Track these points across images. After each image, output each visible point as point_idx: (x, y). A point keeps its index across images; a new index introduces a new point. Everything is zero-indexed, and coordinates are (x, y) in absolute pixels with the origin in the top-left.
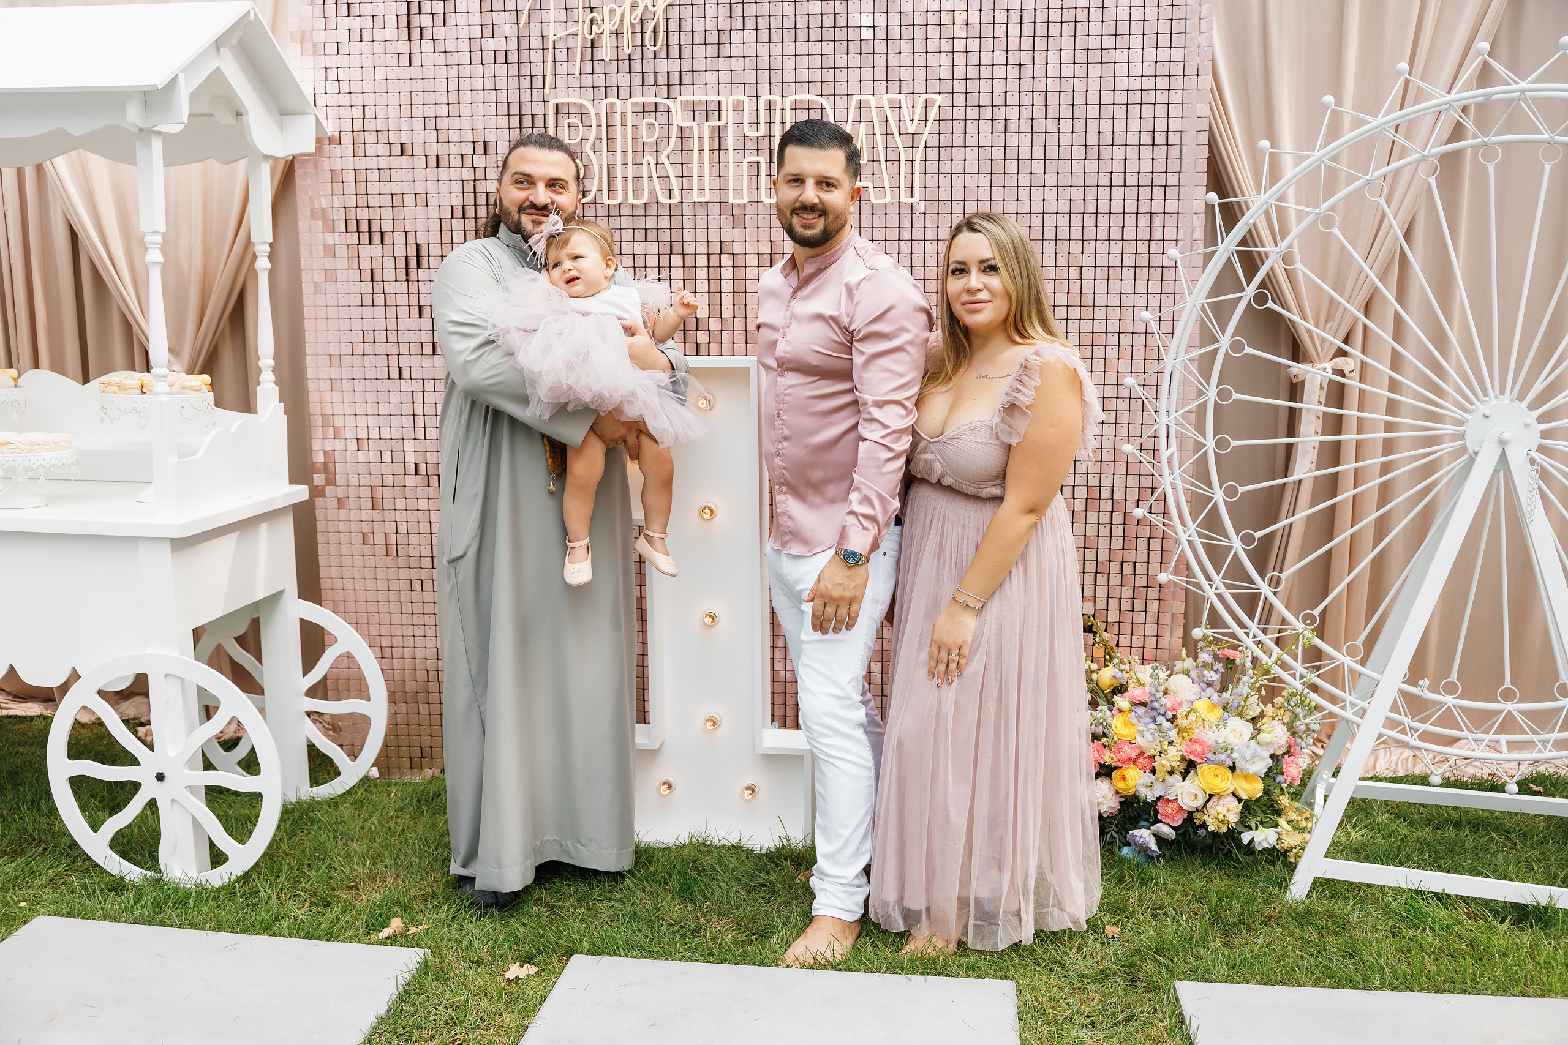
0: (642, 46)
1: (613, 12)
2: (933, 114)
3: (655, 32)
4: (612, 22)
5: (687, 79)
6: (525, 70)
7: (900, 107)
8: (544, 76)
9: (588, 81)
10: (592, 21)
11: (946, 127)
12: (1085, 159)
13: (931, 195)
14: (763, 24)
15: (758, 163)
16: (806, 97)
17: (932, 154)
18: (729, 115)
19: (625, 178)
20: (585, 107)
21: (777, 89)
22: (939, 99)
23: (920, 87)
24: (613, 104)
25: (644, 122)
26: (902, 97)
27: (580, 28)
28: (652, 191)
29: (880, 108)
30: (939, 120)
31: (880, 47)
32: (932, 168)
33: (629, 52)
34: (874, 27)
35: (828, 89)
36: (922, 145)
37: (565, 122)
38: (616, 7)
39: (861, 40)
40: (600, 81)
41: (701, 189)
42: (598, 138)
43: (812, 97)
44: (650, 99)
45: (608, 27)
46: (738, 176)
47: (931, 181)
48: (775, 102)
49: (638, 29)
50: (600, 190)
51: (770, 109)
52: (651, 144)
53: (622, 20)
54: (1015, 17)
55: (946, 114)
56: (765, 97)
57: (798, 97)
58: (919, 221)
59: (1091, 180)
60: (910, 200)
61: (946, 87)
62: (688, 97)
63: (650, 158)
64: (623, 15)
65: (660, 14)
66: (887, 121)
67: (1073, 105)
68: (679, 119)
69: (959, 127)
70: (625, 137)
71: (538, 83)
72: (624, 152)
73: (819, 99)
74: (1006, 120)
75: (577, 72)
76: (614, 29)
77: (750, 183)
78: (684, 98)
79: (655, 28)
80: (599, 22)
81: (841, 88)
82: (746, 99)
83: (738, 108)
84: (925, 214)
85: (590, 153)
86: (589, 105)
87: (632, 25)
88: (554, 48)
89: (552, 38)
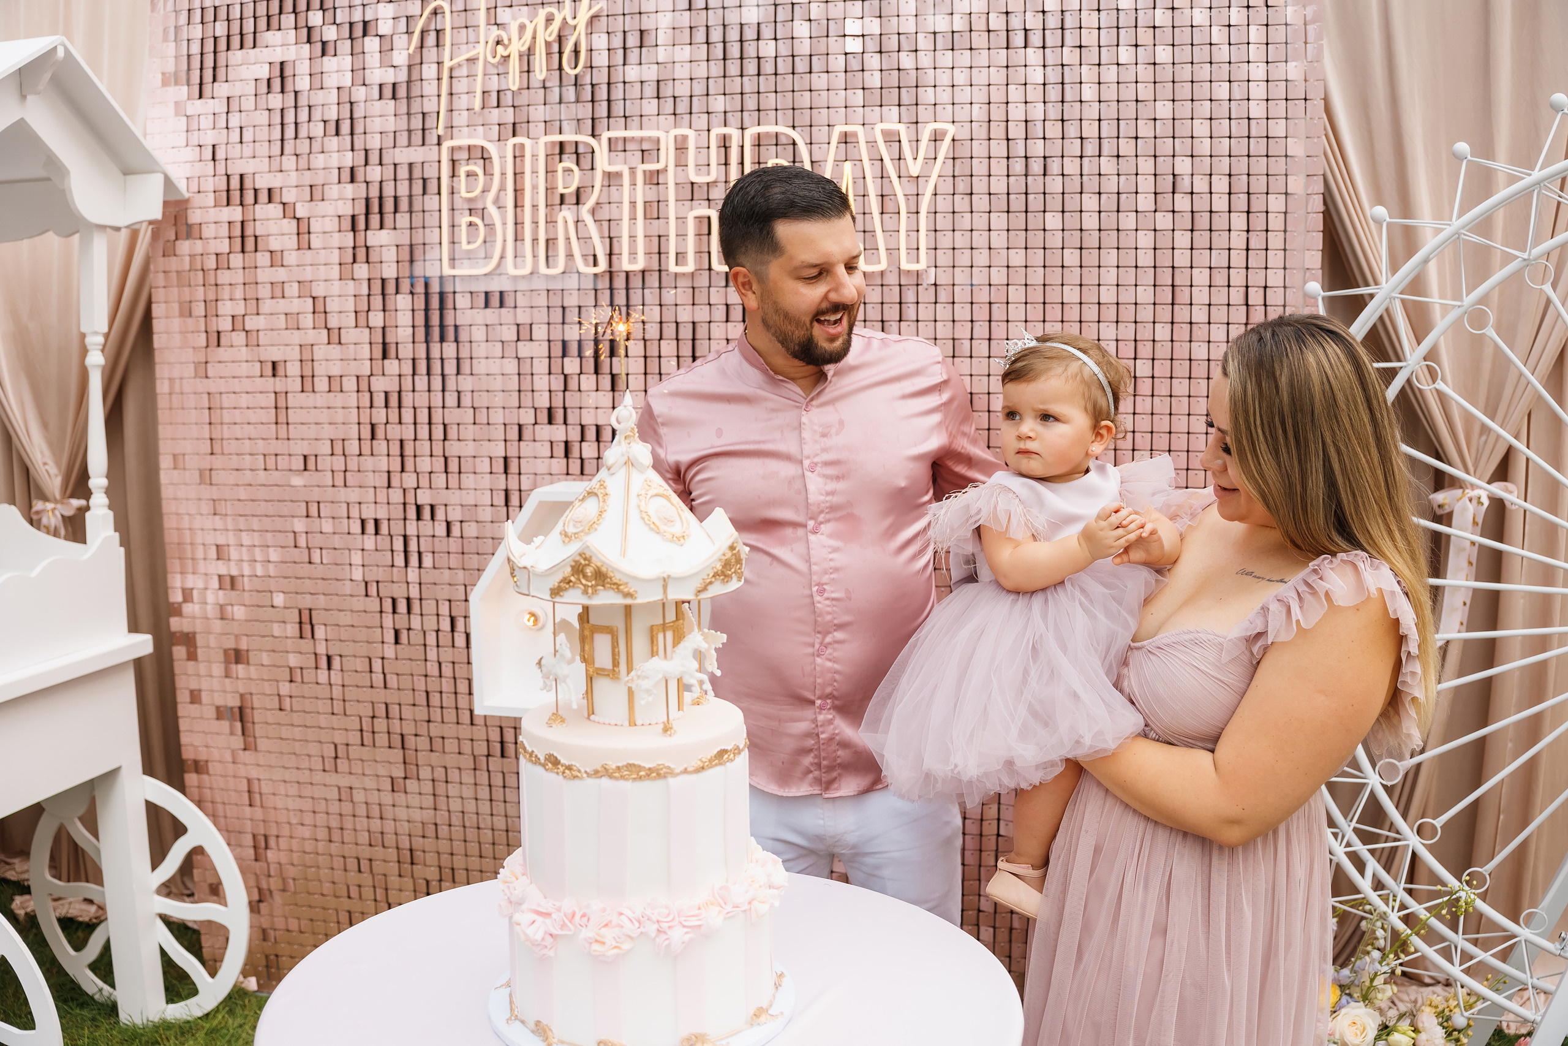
0: (560, 68)
1: (522, 28)
2: (945, 146)
3: (576, 52)
4: (522, 41)
5: (618, 109)
6: (416, 107)
7: (900, 141)
8: (438, 113)
9: (495, 115)
10: (498, 43)
11: (961, 168)
12: (1155, 211)
13: (944, 258)
14: (716, 36)
15: (709, 218)
16: (772, 129)
17: (944, 204)
18: (668, 156)
19: (535, 240)
20: (488, 152)
21: (734, 119)
22: (951, 130)
23: (924, 113)
24: (522, 146)
25: (560, 167)
26: (902, 128)
27: (480, 49)
28: (570, 256)
29: (872, 143)
30: (954, 159)
31: (873, 61)
32: (944, 222)
33: (542, 77)
34: (863, 36)
35: (803, 118)
36: (930, 190)
37: (462, 170)
38: (527, 22)
39: (846, 54)
40: (509, 116)
41: (633, 253)
42: (502, 188)
43: (780, 129)
44: (568, 137)
45: (516, 47)
46: (681, 235)
47: (945, 240)
48: (730, 137)
49: (555, 48)
50: (502, 258)
51: (725, 147)
52: (570, 194)
53: (534, 38)
54: (1053, 22)
55: (963, 151)
56: (717, 131)
57: (762, 129)
58: (927, 296)
59: (1164, 241)
60: (914, 267)
61: (962, 114)
62: (618, 133)
63: (567, 214)
64: (535, 32)
65: (582, 28)
66: (882, 160)
67: (1137, 138)
68: (603, 161)
69: (980, 167)
70: (535, 187)
71: (430, 122)
72: (535, 207)
73: (790, 132)
74: (1045, 157)
75: (477, 104)
76: (525, 48)
77: (699, 243)
78: (613, 134)
79: (576, 45)
80: (506, 42)
81: (822, 116)
82: (691, 134)
83: (681, 147)
84: (935, 285)
85: (492, 210)
86: (492, 149)
87: (548, 44)
88: (451, 77)
89: (447, 64)
